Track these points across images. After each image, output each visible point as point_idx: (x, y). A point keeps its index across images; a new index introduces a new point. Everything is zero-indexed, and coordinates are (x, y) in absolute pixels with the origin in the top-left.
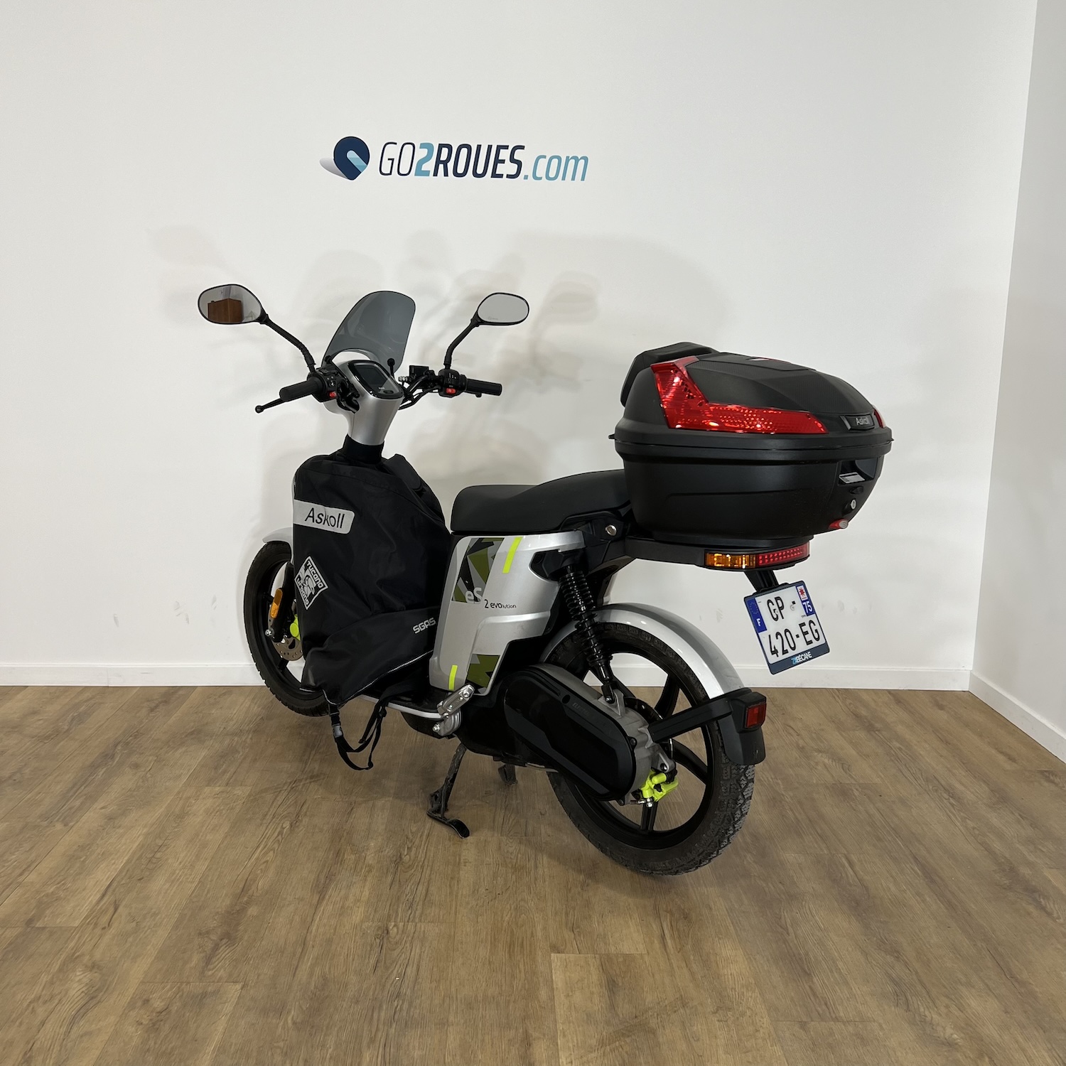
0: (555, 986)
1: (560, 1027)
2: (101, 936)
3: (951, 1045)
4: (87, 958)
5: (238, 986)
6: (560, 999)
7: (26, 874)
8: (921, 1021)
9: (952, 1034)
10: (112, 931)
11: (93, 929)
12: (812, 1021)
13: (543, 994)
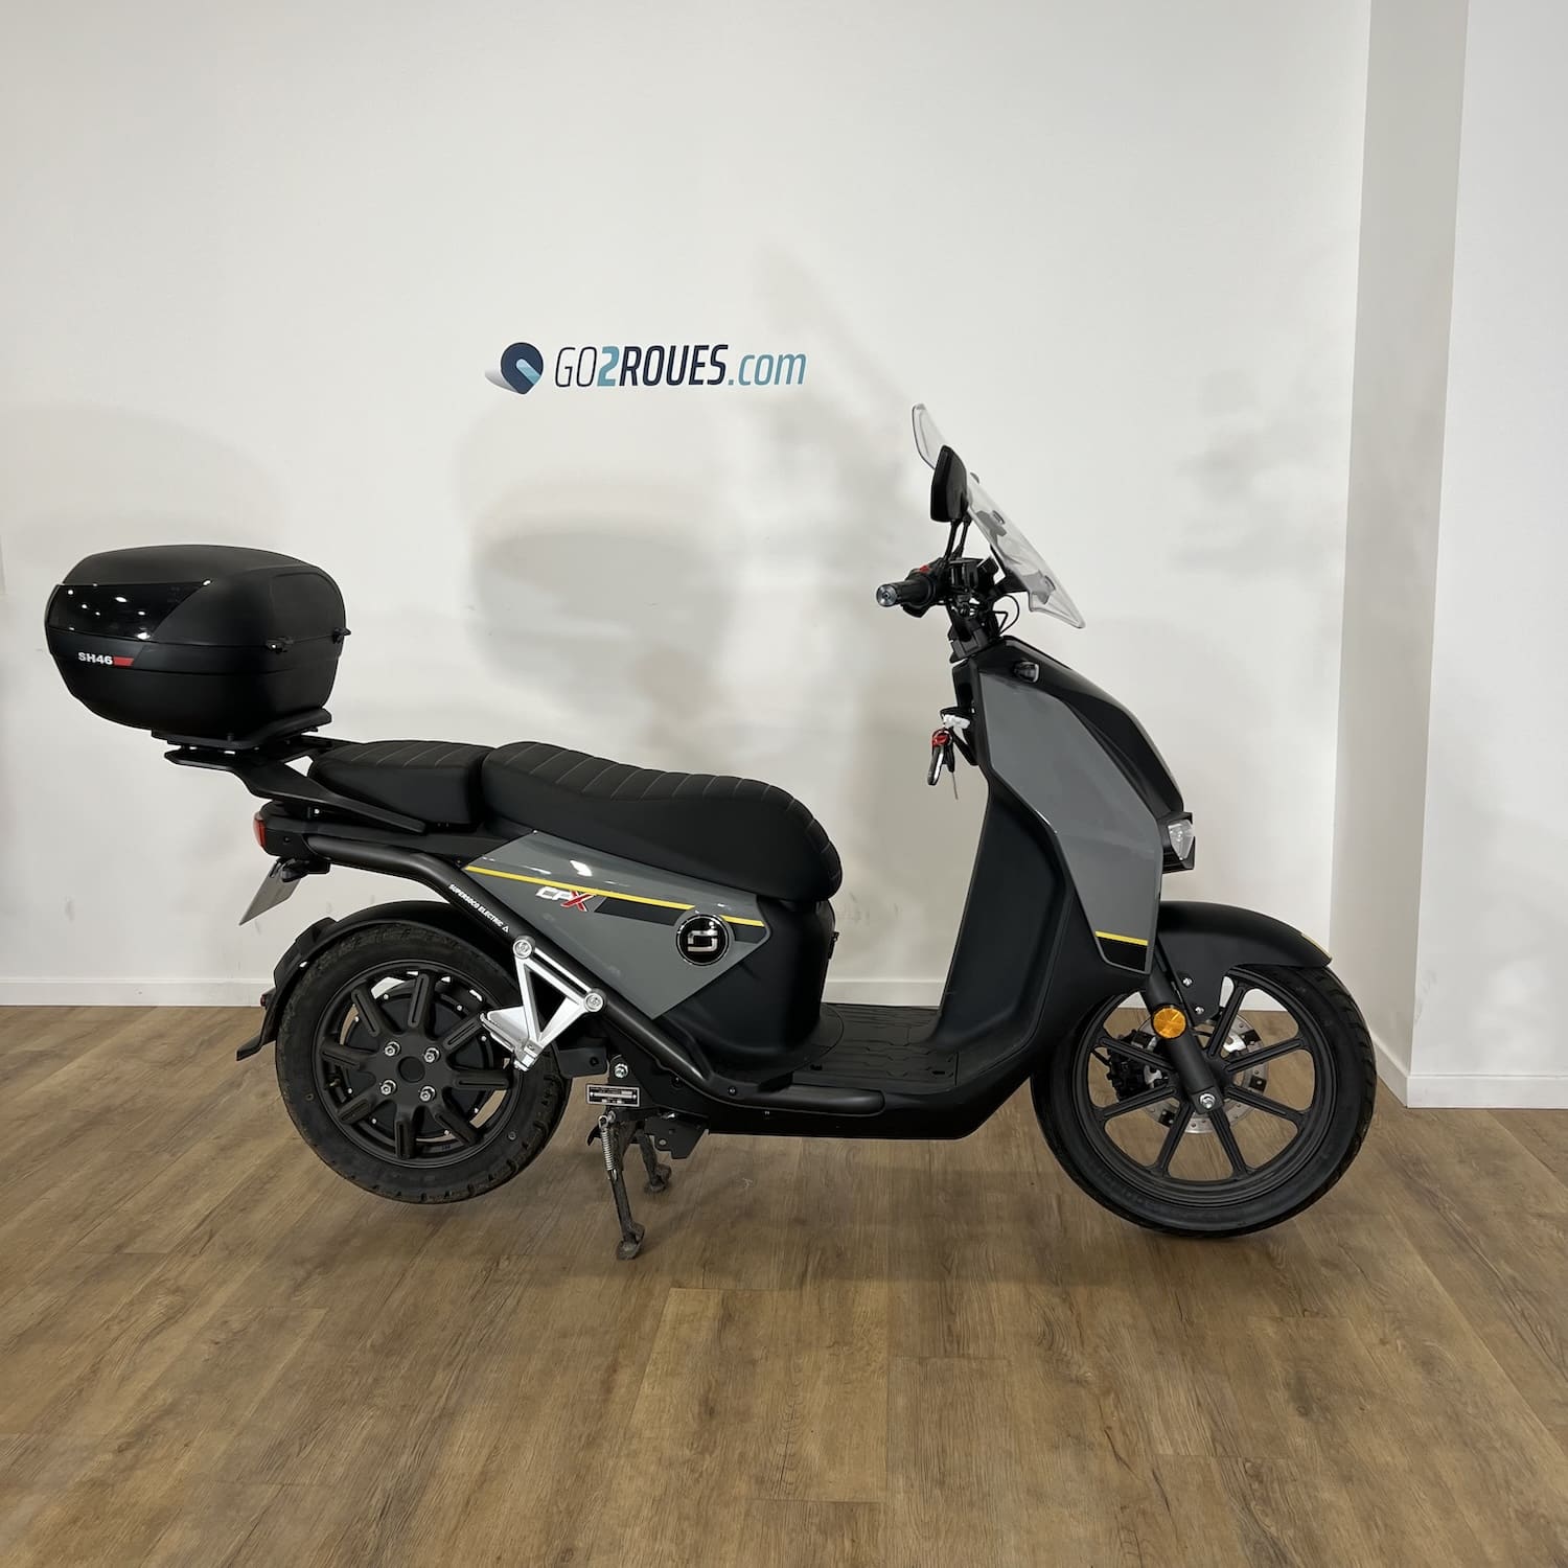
0: (663, 1319)
1: (654, 1356)
2: (191, 1263)
3: (1080, 1382)
4: (172, 1282)
5: (323, 1312)
6: (666, 1328)
7: (122, 1202)
8: (1057, 1360)
9: (1086, 1372)
10: (203, 1258)
11: (184, 1256)
12: (935, 1356)
13: (647, 1325)
